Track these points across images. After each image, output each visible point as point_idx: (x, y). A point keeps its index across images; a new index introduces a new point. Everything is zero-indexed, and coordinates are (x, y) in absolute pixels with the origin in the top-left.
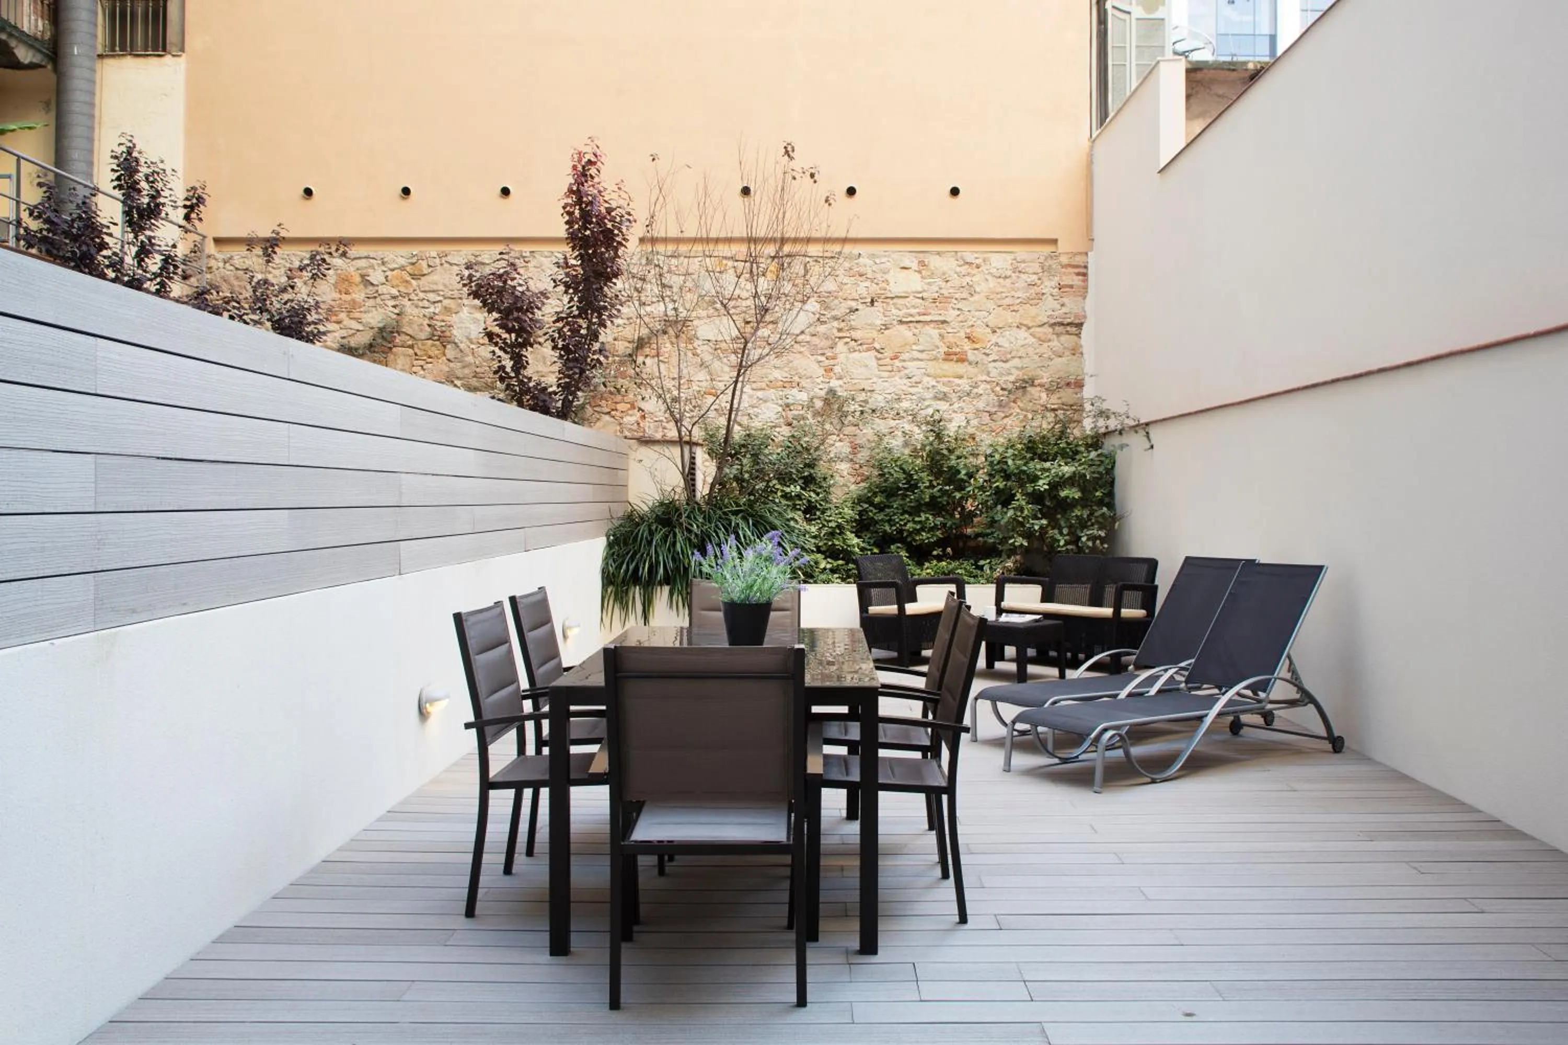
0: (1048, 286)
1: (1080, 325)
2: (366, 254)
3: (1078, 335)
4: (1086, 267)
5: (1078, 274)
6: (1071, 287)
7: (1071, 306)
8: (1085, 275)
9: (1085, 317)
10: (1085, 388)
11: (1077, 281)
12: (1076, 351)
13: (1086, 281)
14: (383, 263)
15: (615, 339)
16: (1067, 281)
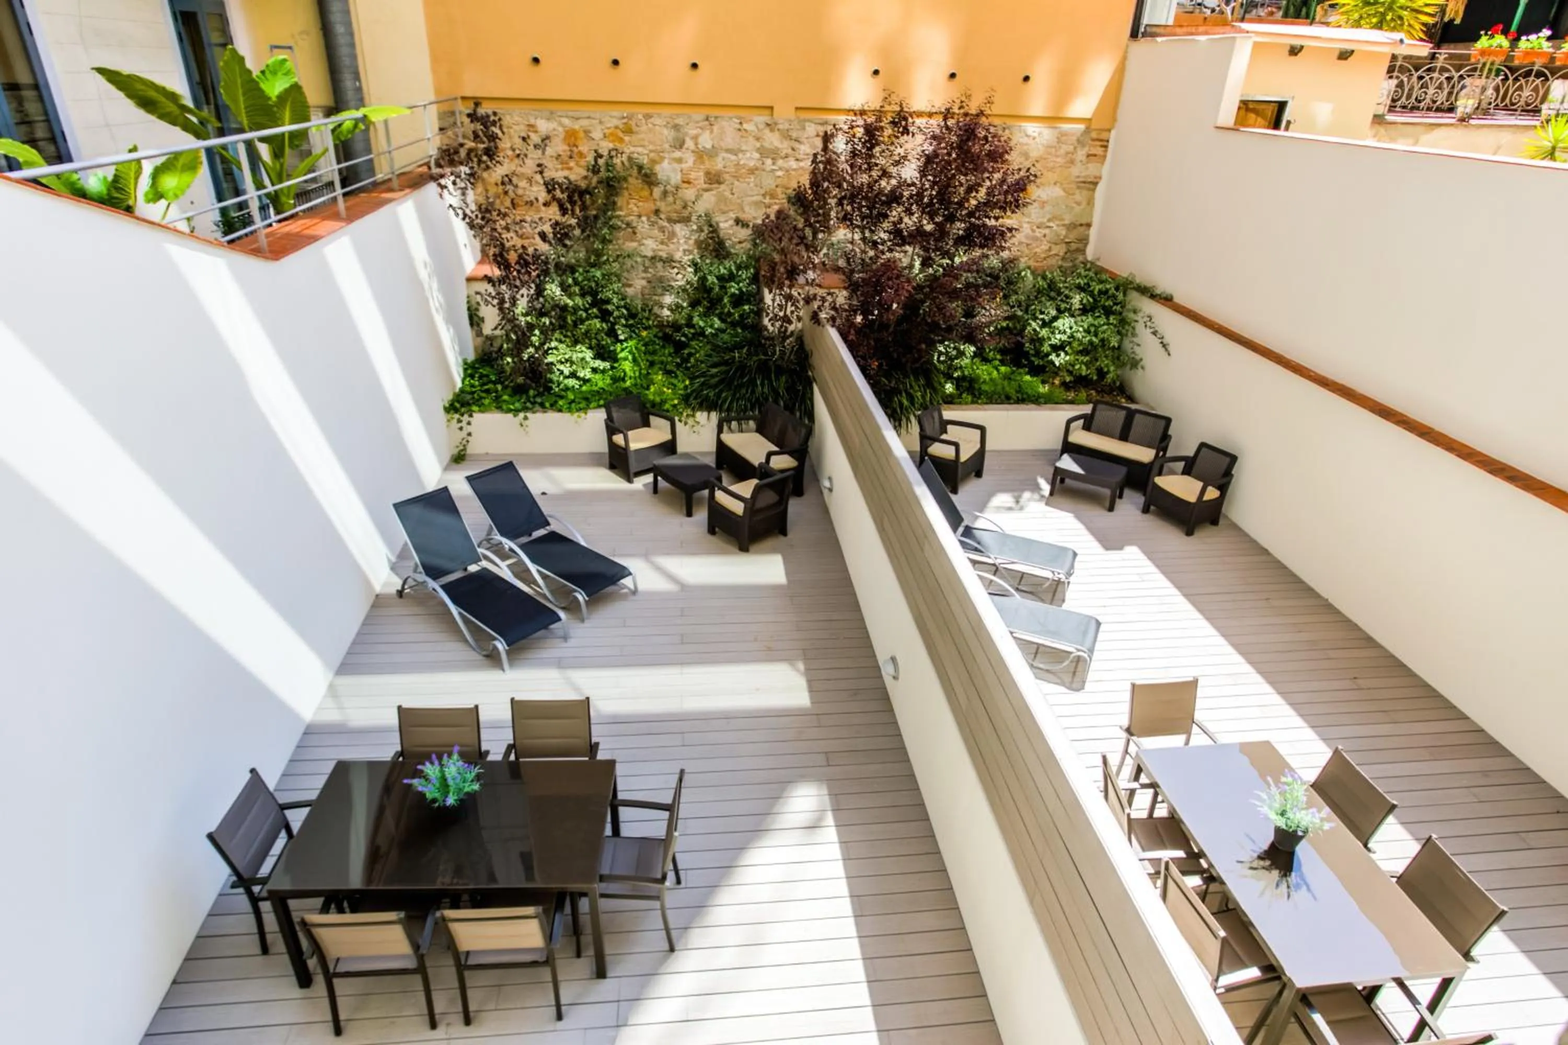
0: (1081, 154)
1: (1096, 184)
2: (587, 115)
3: (1094, 190)
4: (1108, 141)
5: (1102, 146)
6: (1095, 155)
7: (1091, 170)
8: (1106, 147)
9: (1100, 178)
10: (1092, 229)
11: (1099, 151)
12: (1090, 202)
13: (1106, 151)
14: (601, 122)
15: (777, 186)
16: (1093, 151)
